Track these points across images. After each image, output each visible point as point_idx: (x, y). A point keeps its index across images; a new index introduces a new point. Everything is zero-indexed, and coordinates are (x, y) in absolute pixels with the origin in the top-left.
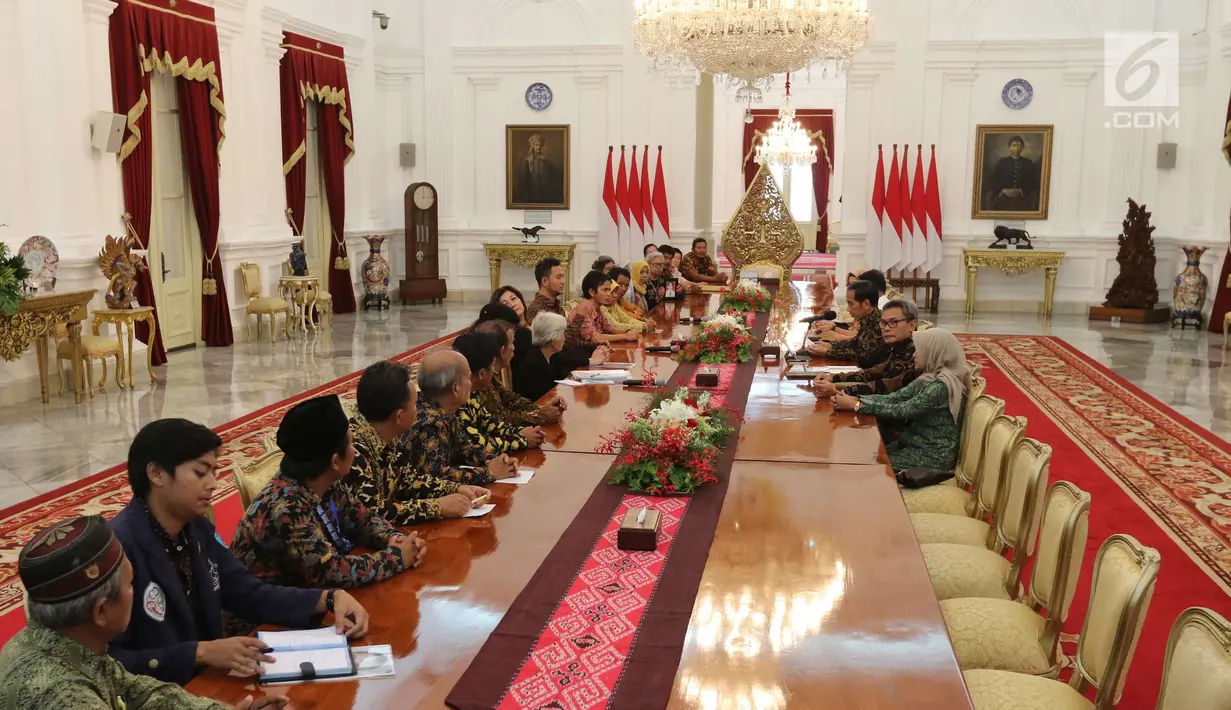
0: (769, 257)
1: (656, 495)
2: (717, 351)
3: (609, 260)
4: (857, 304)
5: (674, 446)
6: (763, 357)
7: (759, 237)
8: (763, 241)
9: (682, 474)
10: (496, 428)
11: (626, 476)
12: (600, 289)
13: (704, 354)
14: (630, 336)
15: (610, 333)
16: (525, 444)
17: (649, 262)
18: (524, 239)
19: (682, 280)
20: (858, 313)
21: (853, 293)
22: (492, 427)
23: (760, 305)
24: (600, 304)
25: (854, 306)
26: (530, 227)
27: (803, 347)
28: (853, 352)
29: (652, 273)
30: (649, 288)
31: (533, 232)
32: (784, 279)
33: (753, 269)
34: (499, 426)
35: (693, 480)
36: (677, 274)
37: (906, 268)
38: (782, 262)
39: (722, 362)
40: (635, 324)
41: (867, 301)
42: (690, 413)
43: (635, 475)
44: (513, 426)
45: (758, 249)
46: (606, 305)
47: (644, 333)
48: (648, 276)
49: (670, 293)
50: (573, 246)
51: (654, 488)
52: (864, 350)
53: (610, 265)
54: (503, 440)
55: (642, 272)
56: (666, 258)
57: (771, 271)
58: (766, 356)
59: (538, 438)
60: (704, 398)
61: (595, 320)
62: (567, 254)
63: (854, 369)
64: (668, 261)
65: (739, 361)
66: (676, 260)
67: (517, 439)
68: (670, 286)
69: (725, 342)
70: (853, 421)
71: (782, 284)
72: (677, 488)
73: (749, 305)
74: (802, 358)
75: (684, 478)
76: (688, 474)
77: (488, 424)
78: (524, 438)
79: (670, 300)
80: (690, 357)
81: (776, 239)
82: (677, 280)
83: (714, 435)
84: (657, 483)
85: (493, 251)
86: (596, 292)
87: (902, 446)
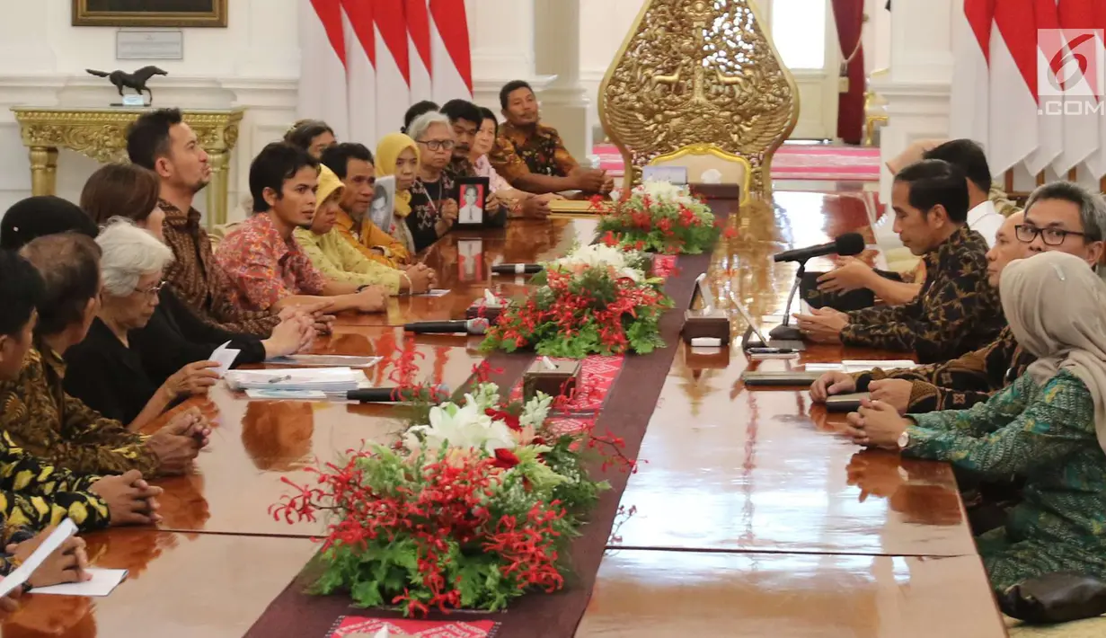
0: (716, 138)
1: (417, 615)
2: (576, 325)
3: (320, 130)
4: (914, 214)
5: (458, 502)
6: (689, 344)
7: (691, 89)
8: (699, 97)
9: (479, 568)
10: (34, 483)
11: (345, 576)
12: (289, 189)
13: (545, 335)
14: (368, 300)
15: (318, 293)
16: (103, 511)
17: (417, 139)
18: (116, 98)
19: (499, 185)
20: (920, 235)
21: (905, 188)
22: (24, 478)
23: (687, 239)
24: (292, 226)
25: (907, 220)
26: (130, 69)
27: (786, 323)
28: (905, 330)
29: (427, 166)
30: (417, 200)
31: (136, 82)
32: (753, 187)
33: (674, 164)
34: (42, 477)
35: (504, 584)
36: (485, 169)
37: (1050, 167)
38: (749, 148)
39: (591, 353)
40: (384, 276)
41: (940, 208)
42: (500, 436)
43: (366, 571)
44: (77, 474)
45: (688, 116)
46: (306, 227)
47: (403, 295)
48: (417, 170)
49: (470, 213)
50: (237, 116)
51: (414, 599)
52: (931, 327)
53: (323, 140)
54: (47, 499)
55: (400, 162)
56: (460, 131)
57: (717, 167)
58: (695, 341)
59: (136, 498)
60: (537, 409)
61: (282, 262)
62: (220, 134)
63: (908, 364)
64: (464, 138)
65: (631, 352)
66: (484, 137)
67: (83, 500)
68: (470, 195)
69: (598, 306)
70: (898, 476)
71: (746, 199)
72: (466, 601)
73: (661, 238)
74: (786, 345)
75: (484, 578)
76: (494, 568)
77: (16, 471)
78: (98, 498)
79: (469, 230)
80: (511, 343)
81: (732, 94)
82: (485, 182)
83: (561, 493)
84: (416, 587)
85: (37, 128)
86: (280, 196)
87: (1014, 536)
